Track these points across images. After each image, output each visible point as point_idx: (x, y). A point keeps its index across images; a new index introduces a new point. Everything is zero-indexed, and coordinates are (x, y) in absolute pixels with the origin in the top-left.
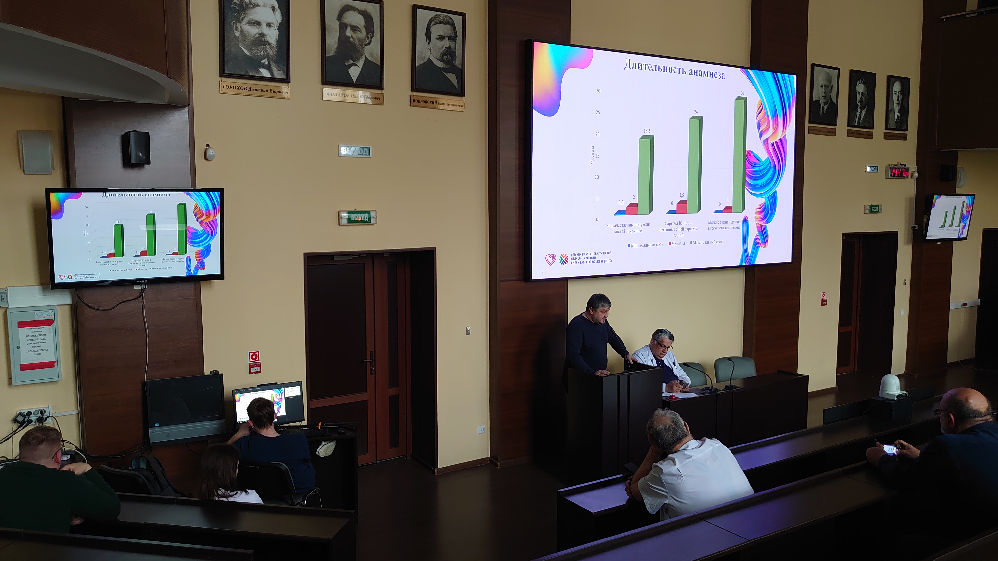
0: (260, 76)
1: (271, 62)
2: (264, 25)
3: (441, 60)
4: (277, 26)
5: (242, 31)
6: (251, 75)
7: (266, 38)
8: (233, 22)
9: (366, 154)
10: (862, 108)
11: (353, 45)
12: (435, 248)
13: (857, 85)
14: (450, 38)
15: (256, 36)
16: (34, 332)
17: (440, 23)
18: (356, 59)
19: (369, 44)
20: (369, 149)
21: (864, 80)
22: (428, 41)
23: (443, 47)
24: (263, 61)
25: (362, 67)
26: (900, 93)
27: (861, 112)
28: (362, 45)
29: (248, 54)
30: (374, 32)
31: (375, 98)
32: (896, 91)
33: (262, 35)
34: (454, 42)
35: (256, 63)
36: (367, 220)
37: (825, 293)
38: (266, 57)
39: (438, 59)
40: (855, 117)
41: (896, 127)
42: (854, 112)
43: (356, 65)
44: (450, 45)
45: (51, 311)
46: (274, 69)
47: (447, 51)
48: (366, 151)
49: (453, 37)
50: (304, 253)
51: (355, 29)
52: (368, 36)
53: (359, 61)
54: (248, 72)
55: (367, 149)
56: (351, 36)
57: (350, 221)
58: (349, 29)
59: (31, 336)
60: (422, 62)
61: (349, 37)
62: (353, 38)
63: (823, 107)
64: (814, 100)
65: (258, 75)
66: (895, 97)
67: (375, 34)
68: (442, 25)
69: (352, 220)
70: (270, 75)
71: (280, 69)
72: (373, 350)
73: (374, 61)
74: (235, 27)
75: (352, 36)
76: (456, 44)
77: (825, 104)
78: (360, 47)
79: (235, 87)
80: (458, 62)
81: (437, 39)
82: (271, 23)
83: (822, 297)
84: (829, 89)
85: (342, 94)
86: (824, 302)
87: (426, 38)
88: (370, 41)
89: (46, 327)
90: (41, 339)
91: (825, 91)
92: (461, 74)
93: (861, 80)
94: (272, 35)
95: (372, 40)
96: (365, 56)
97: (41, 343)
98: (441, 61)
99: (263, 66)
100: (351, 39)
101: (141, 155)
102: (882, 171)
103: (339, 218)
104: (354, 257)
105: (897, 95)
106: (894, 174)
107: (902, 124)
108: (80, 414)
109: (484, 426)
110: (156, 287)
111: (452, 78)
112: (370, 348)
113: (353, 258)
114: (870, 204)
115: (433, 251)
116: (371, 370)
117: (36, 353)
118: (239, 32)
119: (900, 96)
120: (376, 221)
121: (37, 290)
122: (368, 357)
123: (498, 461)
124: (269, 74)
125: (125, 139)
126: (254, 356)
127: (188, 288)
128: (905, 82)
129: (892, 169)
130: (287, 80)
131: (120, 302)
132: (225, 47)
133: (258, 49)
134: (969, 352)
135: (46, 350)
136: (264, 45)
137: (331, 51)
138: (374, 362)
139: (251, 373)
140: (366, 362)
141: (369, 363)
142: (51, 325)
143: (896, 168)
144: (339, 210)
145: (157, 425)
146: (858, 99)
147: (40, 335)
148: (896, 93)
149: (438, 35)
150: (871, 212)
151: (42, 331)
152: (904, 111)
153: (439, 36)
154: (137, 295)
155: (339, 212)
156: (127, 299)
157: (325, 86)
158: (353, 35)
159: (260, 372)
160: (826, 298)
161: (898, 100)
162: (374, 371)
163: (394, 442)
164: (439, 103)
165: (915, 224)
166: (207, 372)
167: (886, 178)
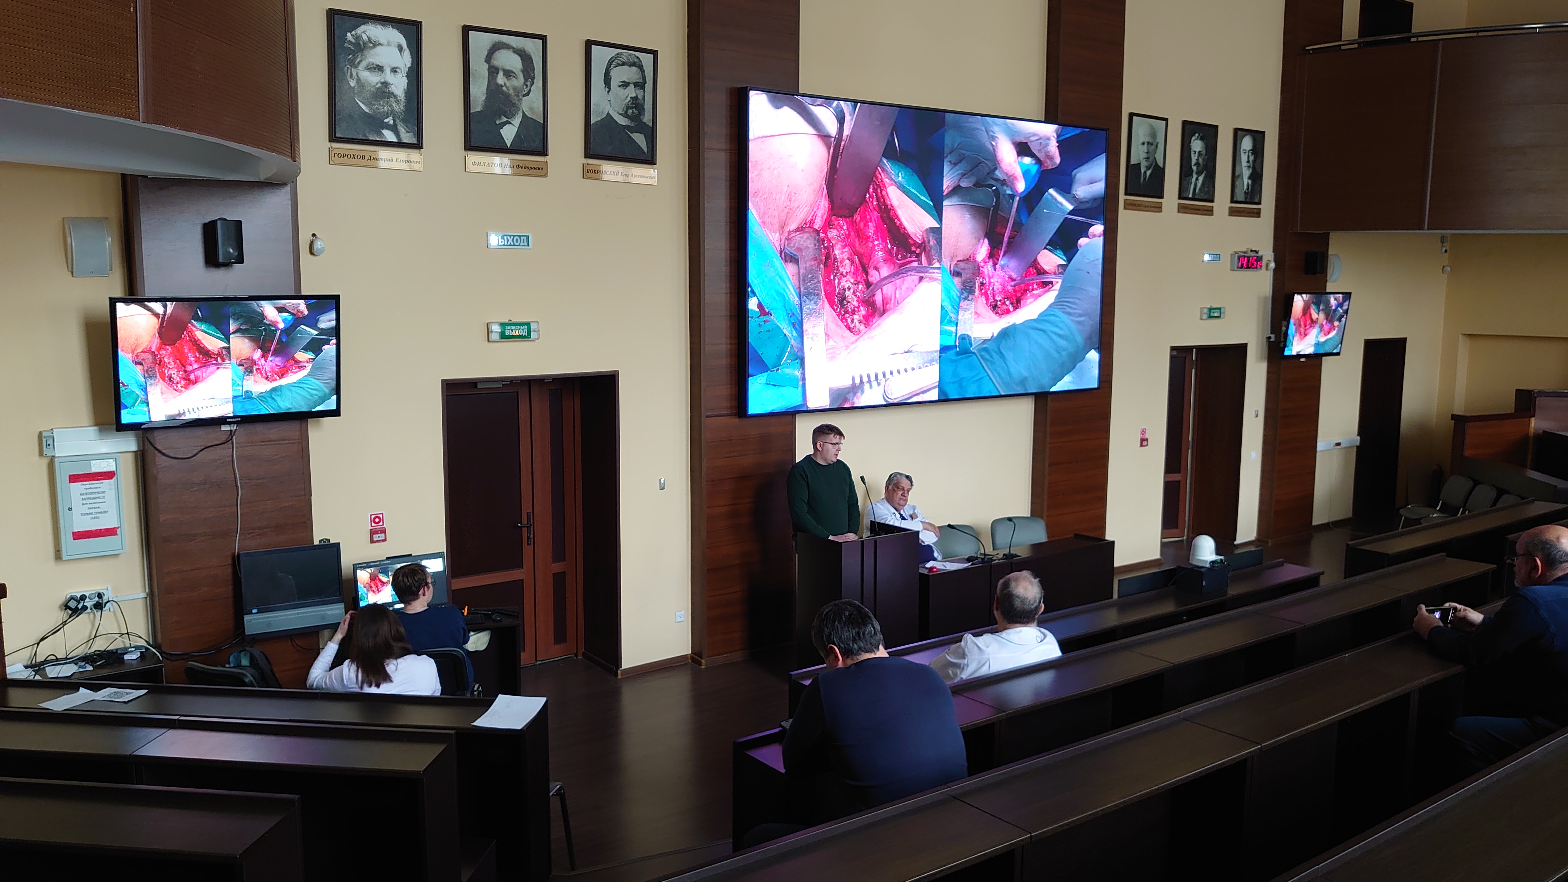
0: (384, 140)
1: (398, 121)
2: (388, 70)
4: (405, 72)
5: (358, 80)
6: (371, 138)
7: (390, 89)
8: (346, 68)
9: (524, 244)
10: (1199, 173)
11: (507, 96)
12: (617, 372)
13: (1192, 142)
14: (636, 85)
15: (377, 86)
16: (88, 488)
17: (623, 64)
18: (510, 115)
19: (528, 94)
20: (528, 237)
21: (1201, 135)
22: (607, 89)
23: (627, 97)
24: (386, 120)
25: (519, 127)
26: (1251, 151)
27: (1197, 179)
28: (518, 96)
29: (368, 111)
30: (534, 78)
31: (536, 169)
32: (1245, 151)
33: (385, 84)
35: (377, 123)
36: (527, 334)
37: (1145, 429)
38: (391, 114)
39: (620, 114)
40: (1188, 186)
41: (1246, 198)
42: (1188, 178)
43: (511, 123)
44: (636, 94)
45: (112, 460)
46: (402, 130)
47: (632, 103)
48: (524, 240)
49: (640, 84)
50: (442, 380)
51: (508, 74)
52: (527, 83)
53: (515, 119)
54: (368, 135)
55: (525, 238)
56: (503, 84)
57: (503, 336)
58: (501, 74)
59: (87, 494)
60: (599, 119)
61: (502, 86)
62: (507, 87)
63: (1145, 172)
64: (1131, 163)
65: (380, 138)
66: (1244, 158)
67: (535, 81)
68: (625, 67)
69: (506, 334)
70: (397, 138)
71: (410, 131)
72: (531, 510)
73: (535, 118)
74: (349, 74)
75: (505, 84)
76: (644, 93)
77: (1148, 168)
78: (516, 98)
79: (349, 156)
80: (647, 118)
81: (619, 86)
82: (397, 68)
83: (1143, 435)
84: (1153, 147)
85: (491, 163)
86: (1144, 441)
87: (604, 86)
88: (530, 90)
89: (106, 482)
90: (99, 498)
91: (1148, 150)
92: (651, 134)
93: (1197, 135)
94: (399, 85)
95: (532, 88)
96: (523, 111)
97: (99, 503)
98: (624, 117)
99: (387, 126)
100: (504, 89)
101: (231, 251)
102: (1226, 261)
103: (489, 331)
104: (504, 383)
105: (1247, 156)
106: (1242, 265)
107: (1254, 195)
108: (148, 598)
109: (683, 613)
110: (250, 427)
111: (640, 139)
112: (526, 508)
113: (503, 385)
114: (1209, 306)
115: (615, 375)
116: (528, 538)
117: (93, 516)
118: (355, 81)
119: (1250, 156)
120: (539, 335)
121: (93, 431)
122: (525, 521)
123: (702, 659)
124: (395, 137)
125: (209, 230)
126: (377, 519)
127: (289, 429)
129: (1239, 258)
131: (203, 448)
132: (337, 101)
133: (380, 104)
134: (1344, 510)
135: (105, 512)
136: (388, 98)
137: (477, 106)
138: (532, 527)
139: (372, 541)
140: (521, 527)
141: (526, 528)
142: (112, 479)
143: (1244, 257)
144: (488, 322)
145: (255, 611)
146: (1194, 161)
147: (98, 493)
148: (1245, 153)
150: (1210, 317)
151: (100, 488)
152: (1257, 176)
153: (621, 82)
154: (224, 438)
155: (487, 324)
156: (211, 444)
157: (469, 153)
158: (506, 82)
159: (385, 540)
160: (1147, 436)
161: (1248, 162)
162: (532, 540)
163: (560, 636)
164: (622, 174)
165: (1271, 333)
166: (316, 542)
167: (1231, 270)
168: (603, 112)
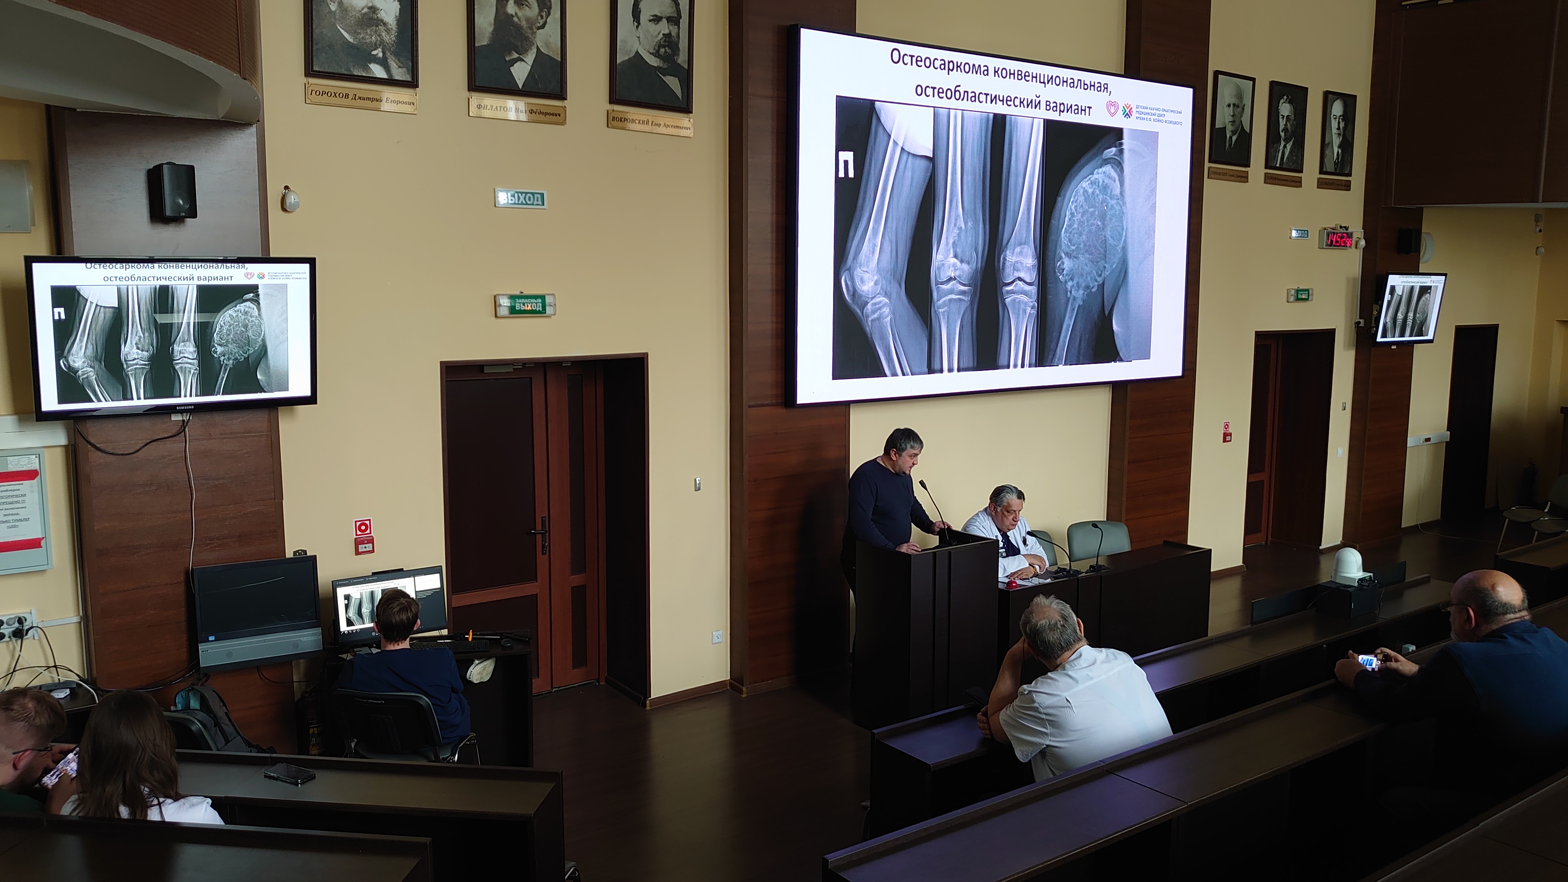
0: (371, 76)
1: (388, 54)
3: (656, 54)
5: (341, 3)
6: (355, 74)
7: (379, 15)
9: (538, 203)
10: (1287, 141)
11: (518, 28)
12: (647, 354)
13: (1280, 105)
14: (669, 19)
15: (363, 11)
16: (7, 491)
18: (522, 51)
19: (543, 27)
20: (542, 195)
21: (1290, 97)
22: (636, 24)
23: (659, 34)
24: (374, 53)
25: (533, 64)
26: (1341, 117)
27: (1285, 147)
28: (531, 28)
29: (351, 41)
30: (551, 8)
31: (553, 114)
32: (1336, 116)
33: (373, 10)
34: (676, 27)
35: (363, 55)
36: (541, 309)
37: (1229, 422)
38: (380, 45)
39: (651, 53)
40: (1276, 154)
41: (1336, 169)
42: (1275, 145)
43: (523, 60)
44: (670, 31)
45: (34, 456)
46: (393, 64)
47: (665, 41)
48: (538, 198)
49: (675, 19)
50: (441, 362)
51: (520, 2)
52: (542, 14)
53: (527, 55)
54: (352, 69)
55: (539, 196)
56: (514, 14)
57: (513, 311)
58: (511, 2)
60: (626, 58)
61: (512, 15)
62: (518, 18)
63: (1231, 138)
64: (1217, 127)
65: (367, 74)
66: (1334, 124)
67: (552, 11)
69: (517, 309)
70: (387, 74)
71: (401, 66)
72: (546, 515)
73: (551, 54)
75: (516, 14)
76: (679, 30)
77: (1234, 133)
78: (529, 31)
79: (329, 94)
80: (682, 59)
81: (650, 21)
83: (1225, 430)
84: (1239, 110)
85: (501, 107)
86: (1227, 437)
87: (632, 19)
88: (545, 23)
89: (27, 483)
90: (17, 502)
91: (1234, 112)
92: (686, 77)
93: (1285, 97)
94: (389, 10)
95: (548, 20)
96: (537, 46)
97: (18, 508)
98: (655, 56)
99: (376, 60)
100: (515, 19)
101: (181, 202)
102: (1314, 237)
103: (496, 305)
104: (515, 367)
105: (1337, 121)
106: (1332, 241)
107: (1344, 165)
108: (82, 623)
109: (721, 632)
110: (207, 417)
111: (673, 83)
112: (541, 512)
113: (514, 369)
114: (1296, 288)
115: (643, 358)
116: (543, 546)
117: (10, 524)
118: (336, 4)
119: (1341, 122)
120: (555, 310)
121: (10, 421)
122: (539, 527)
123: (743, 686)
124: (385, 73)
125: (154, 177)
126: (363, 526)
127: (259, 419)
128: (1349, 101)
129: (1328, 235)
130: (413, 84)
131: (148, 441)
132: (314, 27)
133: (367, 33)
134: (1432, 512)
135: (26, 520)
136: (376, 26)
137: (483, 39)
138: (547, 534)
139: (358, 553)
140: (535, 534)
141: (540, 535)
142: (34, 479)
143: (1334, 233)
144: (495, 294)
145: (211, 638)
146: (1282, 127)
147: (16, 496)
148: (1335, 118)
149: (652, 14)
150: (1298, 299)
151: (19, 490)
152: (1347, 145)
153: (652, 16)
154: (175, 430)
155: (495, 296)
156: (159, 437)
157: (473, 94)
158: (518, 11)
159: (373, 551)
160: (1230, 430)
161: (1339, 129)
162: (548, 548)
163: (579, 659)
164: (652, 123)
165: (1360, 318)
166: (289, 554)
167: (1319, 248)
168: (631, 51)
